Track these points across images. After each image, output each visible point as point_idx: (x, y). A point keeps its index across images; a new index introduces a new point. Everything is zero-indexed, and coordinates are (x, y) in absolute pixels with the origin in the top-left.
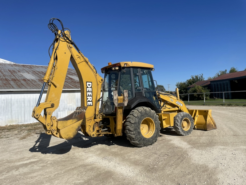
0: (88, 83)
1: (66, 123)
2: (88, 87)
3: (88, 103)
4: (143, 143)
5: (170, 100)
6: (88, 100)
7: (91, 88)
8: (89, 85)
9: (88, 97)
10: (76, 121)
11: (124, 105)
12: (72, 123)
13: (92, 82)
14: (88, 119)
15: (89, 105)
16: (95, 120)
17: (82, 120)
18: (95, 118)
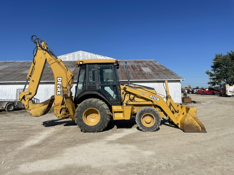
0: (58, 78)
1: (35, 106)
2: (58, 81)
3: (58, 93)
4: (84, 129)
5: (141, 93)
6: (58, 91)
7: (61, 82)
8: (59, 79)
9: (58, 89)
10: (43, 105)
11: (67, 96)
12: (39, 106)
13: (62, 77)
14: (56, 105)
15: (58, 95)
16: (62, 106)
17: (48, 105)
18: (62, 104)
